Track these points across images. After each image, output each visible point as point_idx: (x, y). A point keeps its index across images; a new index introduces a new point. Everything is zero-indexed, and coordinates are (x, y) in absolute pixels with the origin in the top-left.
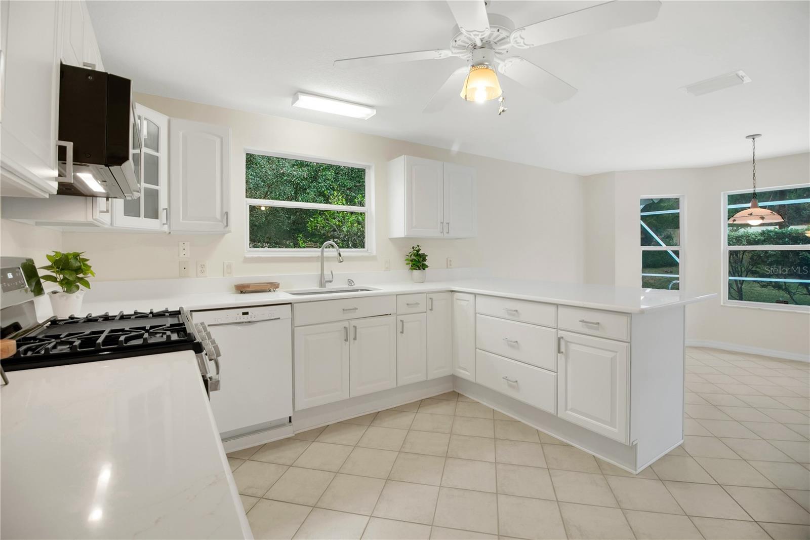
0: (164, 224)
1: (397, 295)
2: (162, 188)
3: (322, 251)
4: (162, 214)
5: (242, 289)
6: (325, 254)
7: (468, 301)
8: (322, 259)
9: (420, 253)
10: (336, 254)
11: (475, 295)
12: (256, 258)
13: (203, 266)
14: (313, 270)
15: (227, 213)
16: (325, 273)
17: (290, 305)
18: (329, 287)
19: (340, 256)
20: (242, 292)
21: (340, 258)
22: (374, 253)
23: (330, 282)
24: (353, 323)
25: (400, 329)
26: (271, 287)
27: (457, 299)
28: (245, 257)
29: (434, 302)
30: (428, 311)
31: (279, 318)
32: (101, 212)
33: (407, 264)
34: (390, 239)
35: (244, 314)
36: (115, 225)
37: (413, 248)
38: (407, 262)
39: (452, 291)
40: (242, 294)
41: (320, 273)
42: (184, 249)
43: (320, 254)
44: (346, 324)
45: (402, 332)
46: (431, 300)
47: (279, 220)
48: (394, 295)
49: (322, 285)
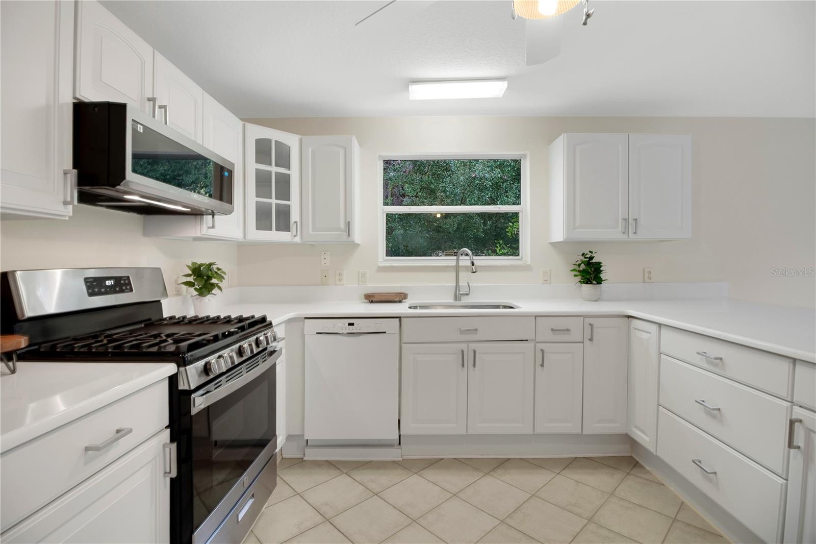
0: (295, 236)
1: (536, 317)
2: (294, 203)
3: (458, 260)
4: (293, 227)
5: (371, 299)
6: (461, 263)
7: (650, 333)
8: (457, 269)
9: (594, 261)
10: (469, 264)
11: (660, 325)
12: (402, 267)
13: (340, 274)
14: (448, 281)
15: (349, 222)
16: (460, 285)
17: (398, 319)
18: (465, 300)
19: (473, 265)
20: (372, 302)
21: (473, 267)
22: (529, 263)
23: (467, 294)
24: (473, 346)
25: (539, 361)
26: (399, 298)
27: (635, 329)
28: (379, 267)
29: (595, 330)
30: (587, 342)
31: (385, 332)
32: (209, 228)
33: (575, 276)
34: (552, 244)
35: (351, 324)
36: (247, 238)
37: (583, 255)
38: (576, 273)
39: (629, 317)
40: (372, 304)
41: (455, 285)
42: (325, 259)
43: (454, 263)
44: (464, 346)
45: (542, 365)
46: (590, 327)
47: (474, 227)
48: (532, 316)
49: (456, 298)
